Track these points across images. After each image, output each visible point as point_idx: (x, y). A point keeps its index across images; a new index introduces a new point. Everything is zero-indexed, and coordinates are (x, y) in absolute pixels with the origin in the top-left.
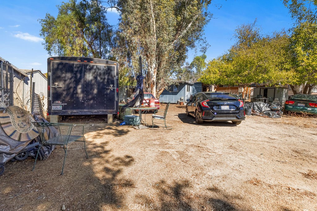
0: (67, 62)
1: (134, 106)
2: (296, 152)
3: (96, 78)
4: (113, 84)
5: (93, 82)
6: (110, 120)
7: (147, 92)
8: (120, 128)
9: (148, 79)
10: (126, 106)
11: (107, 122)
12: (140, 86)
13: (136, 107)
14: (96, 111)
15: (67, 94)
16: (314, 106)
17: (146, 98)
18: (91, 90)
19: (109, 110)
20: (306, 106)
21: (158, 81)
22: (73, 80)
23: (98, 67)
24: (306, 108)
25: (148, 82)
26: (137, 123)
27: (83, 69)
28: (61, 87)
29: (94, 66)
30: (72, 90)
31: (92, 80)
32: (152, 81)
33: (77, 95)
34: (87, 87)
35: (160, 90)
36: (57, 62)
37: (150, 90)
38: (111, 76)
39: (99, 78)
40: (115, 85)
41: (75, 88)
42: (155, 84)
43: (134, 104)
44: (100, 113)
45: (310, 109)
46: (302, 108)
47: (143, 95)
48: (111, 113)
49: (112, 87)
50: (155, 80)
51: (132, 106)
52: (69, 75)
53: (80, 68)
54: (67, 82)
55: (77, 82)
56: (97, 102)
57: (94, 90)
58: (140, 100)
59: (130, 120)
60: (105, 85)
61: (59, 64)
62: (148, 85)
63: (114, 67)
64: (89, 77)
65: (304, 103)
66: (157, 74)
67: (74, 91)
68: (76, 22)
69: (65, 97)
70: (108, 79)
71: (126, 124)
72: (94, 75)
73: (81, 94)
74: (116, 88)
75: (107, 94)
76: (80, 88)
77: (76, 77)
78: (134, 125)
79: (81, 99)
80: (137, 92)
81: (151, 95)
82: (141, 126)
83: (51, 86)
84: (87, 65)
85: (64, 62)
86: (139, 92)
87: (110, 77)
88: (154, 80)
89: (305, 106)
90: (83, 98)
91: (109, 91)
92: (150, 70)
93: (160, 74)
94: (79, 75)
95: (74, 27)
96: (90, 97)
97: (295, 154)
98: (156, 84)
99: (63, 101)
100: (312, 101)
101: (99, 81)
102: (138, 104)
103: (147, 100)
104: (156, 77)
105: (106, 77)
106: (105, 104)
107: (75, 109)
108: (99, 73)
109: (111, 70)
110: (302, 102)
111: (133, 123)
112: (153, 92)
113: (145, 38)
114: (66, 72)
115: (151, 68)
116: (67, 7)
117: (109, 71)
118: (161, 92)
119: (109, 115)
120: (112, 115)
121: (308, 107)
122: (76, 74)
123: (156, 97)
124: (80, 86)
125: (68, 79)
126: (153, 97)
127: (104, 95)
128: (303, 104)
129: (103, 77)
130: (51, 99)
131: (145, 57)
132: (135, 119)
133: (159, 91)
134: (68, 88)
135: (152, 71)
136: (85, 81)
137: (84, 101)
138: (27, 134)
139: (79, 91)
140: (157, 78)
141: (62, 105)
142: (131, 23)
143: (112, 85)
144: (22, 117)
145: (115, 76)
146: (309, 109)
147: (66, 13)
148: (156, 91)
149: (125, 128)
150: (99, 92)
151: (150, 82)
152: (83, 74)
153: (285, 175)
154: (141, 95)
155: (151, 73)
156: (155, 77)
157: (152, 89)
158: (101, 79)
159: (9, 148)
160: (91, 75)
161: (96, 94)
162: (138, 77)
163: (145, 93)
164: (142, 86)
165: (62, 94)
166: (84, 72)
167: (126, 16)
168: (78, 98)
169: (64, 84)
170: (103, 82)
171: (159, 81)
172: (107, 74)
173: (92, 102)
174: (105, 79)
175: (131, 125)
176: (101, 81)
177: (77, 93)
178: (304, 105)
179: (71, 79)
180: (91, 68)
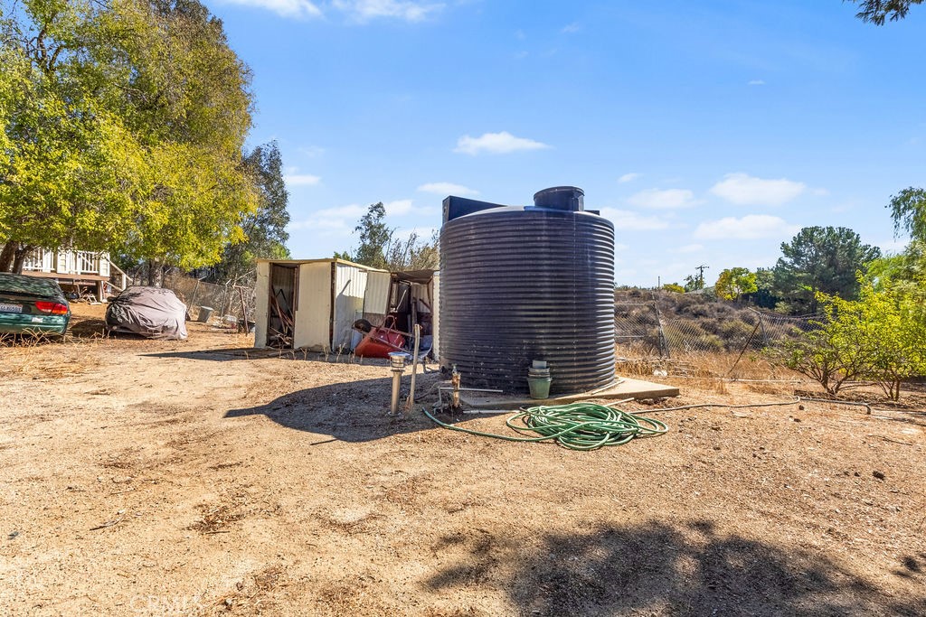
2: (116, 465)
16: (50, 311)
20: (27, 310)
24: (29, 317)
45: (40, 320)
46: (14, 316)
65: (21, 302)
89: (24, 312)
97: (121, 476)
100: (43, 297)
110: (12, 298)
121: (34, 315)
128: (15, 306)
146: (35, 319)
153: (167, 564)
178: (20, 308)
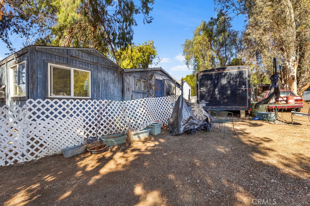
0: (208, 73)
1: (269, 103)
3: (229, 82)
4: (245, 85)
5: (227, 85)
6: (243, 115)
7: (283, 89)
8: (254, 122)
9: (284, 74)
10: (259, 103)
11: (240, 117)
12: (275, 84)
13: (271, 104)
14: (230, 107)
15: (208, 96)
17: (282, 95)
18: (226, 91)
19: (241, 107)
21: (300, 76)
22: (212, 85)
23: (231, 73)
25: (284, 77)
26: (272, 119)
27: (220, 76)
28: (205, 90)
29: (228, 72)
30: (211, 92)
31: (226, 84)
32: (290, 76)
33: (215, 96)
34: (223, 89)
35: (304, 86)
36: (202, 74)
37: (288, 86)
38: (243, 78)
39: (232, 82)
40: (247, 86)
41: (214, 91)
42: (296, 78)
43: (268, 102)
44: (234, 109)
47: (279, 92)
48: (243, 109)
49: (244, 87)
50: (295, 74)
51: (267, 103)
52: (209, 82)
53: (217, 76)
54: (208, 87)
55: (215, 86)
56: (230, 100)
57: (228, 91)
58: (276, 97)
59: (264, 116)
60: (237, 86)
61: (203, 76)
62: (285, 81)
63: (246, 71)
64: (224, 81)
66: (299, 67)
67: (213, 93)
68: (207, 39)
69: (207, 98)
70: (240, 81)
71: (260, 119)
72: (228, 80)
73: (218, 95)
74: (248, 88)
75: (239, 94)
76: (217, 91)
77: (214, 83)
78: (268, 121)
79: (218, 98)
80: (272, 90)
81: (289, 92)
82: (277, 122)
83: (199, 91)
84: (222, 73)
85: (206, 73)
86: (274, 90)
87: (241, 80)
88: (293, 75)
90: (220, 98)
91: (241, 91)
92: (287, 64)
93: (303, 66)
94: (216, 81)
95: (205, 43)
96: (225, 96)
98: (298, 78)
99: (206, 100)
101: (232, 83)
102: (273, 101)
103: (284, 97)
104: (298, 70)
105: (238, 80)
106: (238, 102)
107: (214, 106)
108: (231, 78)
109: (243, 74)
111: (268, 119)
112: (292, 88)
113: (279, 31)
114: (208, 80)
115: (289, 61)
116: (200, 30)
117: (241, 74)
118: (306, 87)
119: (241, 111)
120: (244, 111)
122: (214, 81)
123: (298, 94)
124: (217, 89)
125: (209, 85)
126: (293, 94)
127: (237, 95)
129: (236, 80)
130: (199, 99)
131: (280, 52)
132: (269, 116)
133: (301, 87)
134: (209, 91)
135: (290, 65)
136: (221, 85)
137: (221, 100)
138: (202, 117)
139: (217, 93)
140: (299, 72)
141: (206, 103)
142: (261, 23)
143: (243, 86)
144: (198, 108)
145: (246, 78)
147: (199, 35)
148: (298, 87)
149: (259, 122)
150: (232, 92)
151: (287, 77)
152: (219, 80)
154: (277, 93)
155: (289, 67)
156: (295, 71)
157: (291, 85)
158: (234, 82)
159: (197, 122)
160: (225, 80)
161: (229, 94)
162: (272, 77)
163: (280, 90)
164: (277, 84)
165: (205, 95)
166: (220, 78)
167: (255, 19)
168: (216, 98)
169: (206, 88)
170: (235, 84)
171: (302, 75)
172: (239, 77)
173: (226, 100)
174: (237, 81)
175: (265, 120)
176: (234, 83)
177: (215, 94)
179: (210, 85)
180: (226, 74)
